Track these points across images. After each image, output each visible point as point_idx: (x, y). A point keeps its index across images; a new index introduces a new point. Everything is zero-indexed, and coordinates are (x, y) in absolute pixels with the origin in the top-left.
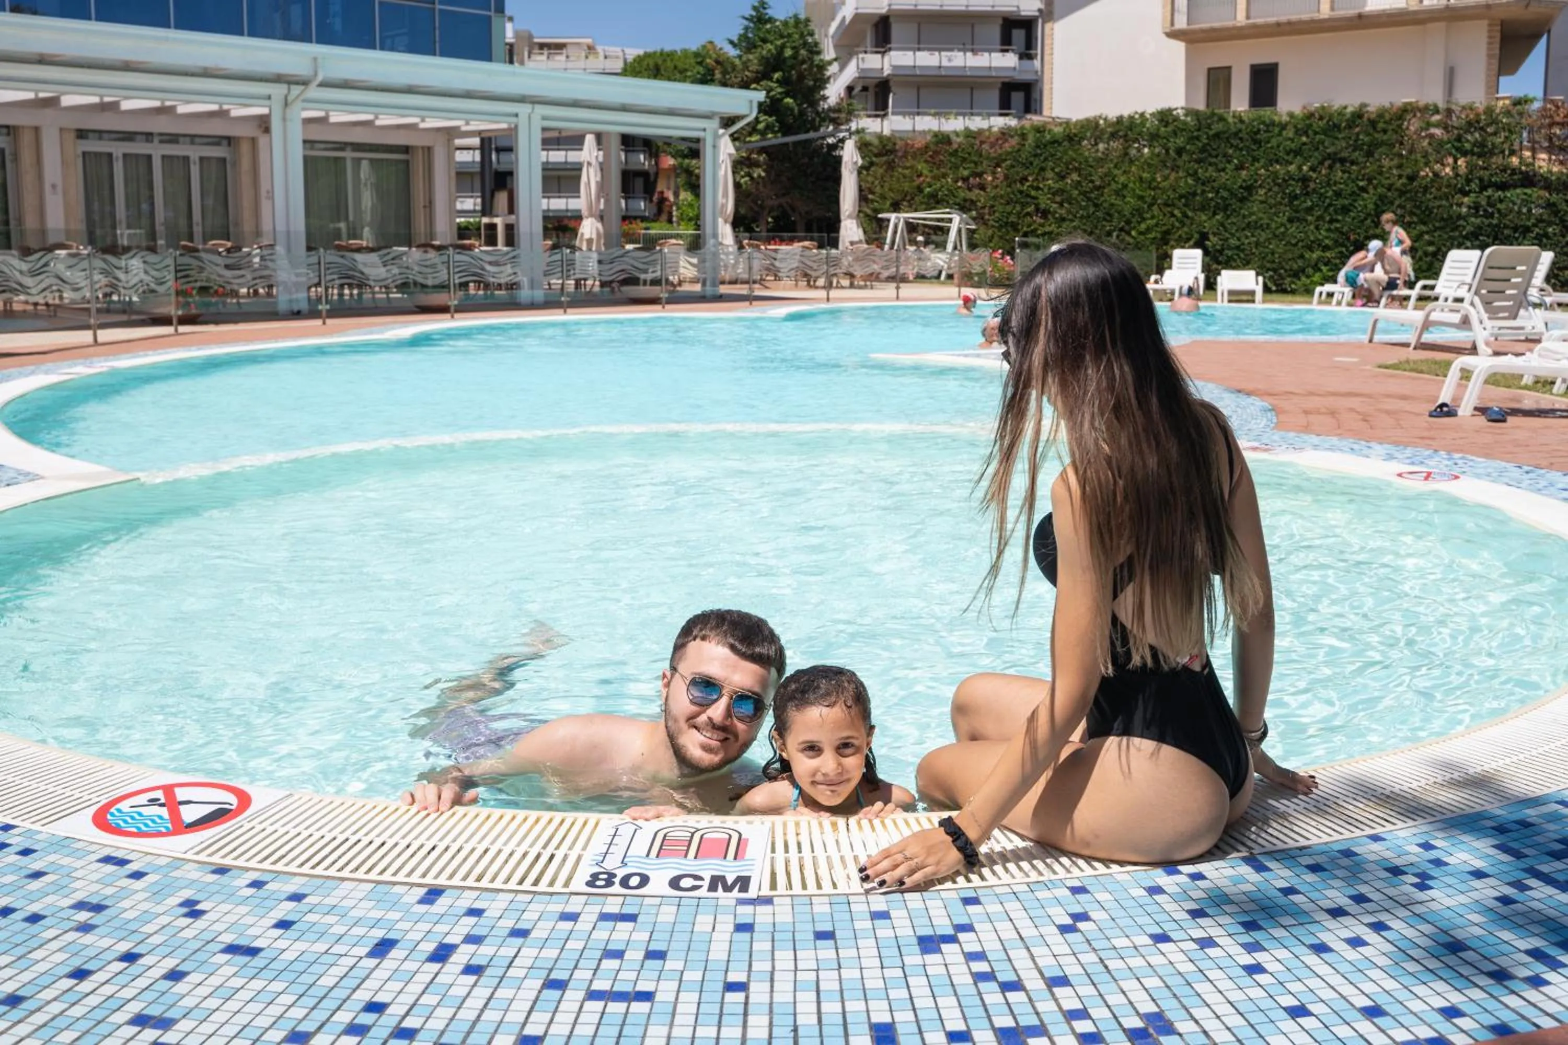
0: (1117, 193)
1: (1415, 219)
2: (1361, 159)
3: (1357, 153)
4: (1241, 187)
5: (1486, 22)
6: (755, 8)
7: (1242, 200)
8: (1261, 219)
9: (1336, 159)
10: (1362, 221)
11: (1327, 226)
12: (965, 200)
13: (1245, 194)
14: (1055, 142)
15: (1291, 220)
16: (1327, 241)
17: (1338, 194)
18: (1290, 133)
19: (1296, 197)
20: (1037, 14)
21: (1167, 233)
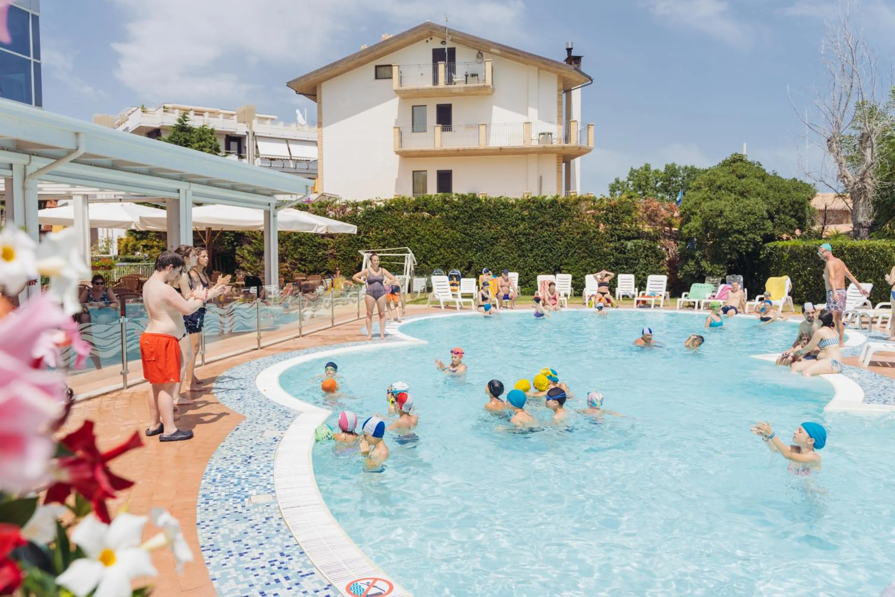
0: (418, 241)
1: (586, 255)
2: (557, 224)
3: (555, 221)
4: (492, 238)
5: (555, 155)
6: (180, 121)
7: (492, 245)
8: (503, 255)
9: (543, 224)
10: (559, 256)
11: (540, 259)
12: (319, 244)
13: (494, 242)
14: (379, 211)
15: (519, 256)
16: (540, 267)
17: (545, 242)
18: (517, 209)
19: (522, 244)
20: (245, 134)
21: (449, 262)
